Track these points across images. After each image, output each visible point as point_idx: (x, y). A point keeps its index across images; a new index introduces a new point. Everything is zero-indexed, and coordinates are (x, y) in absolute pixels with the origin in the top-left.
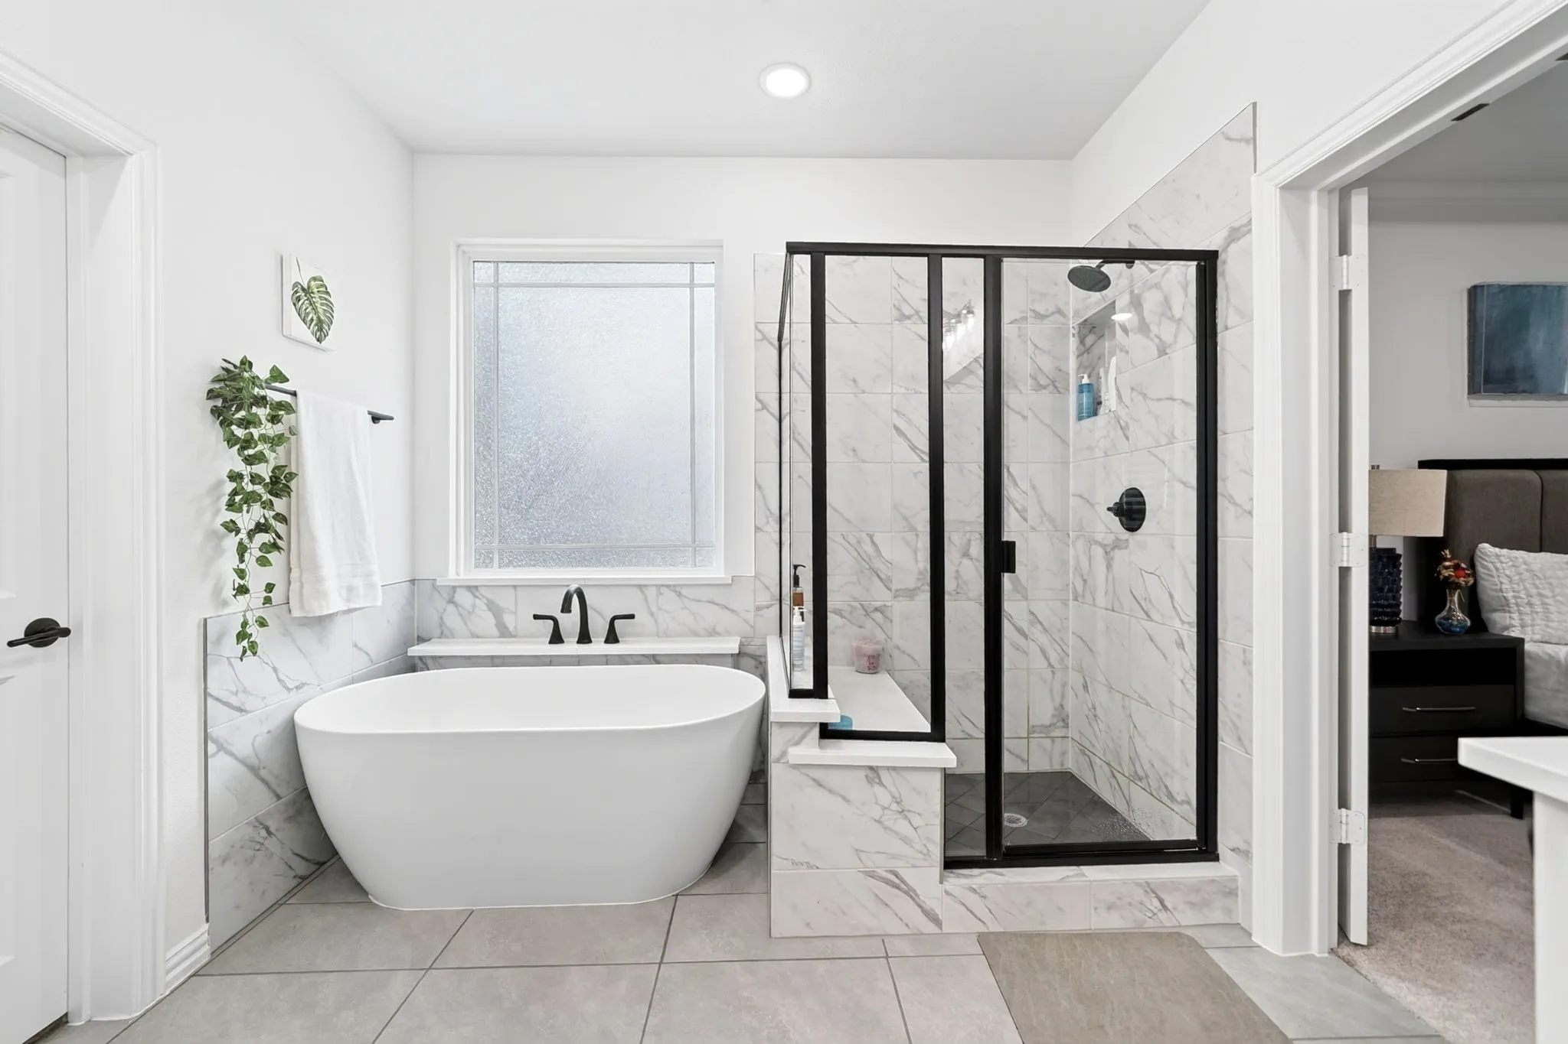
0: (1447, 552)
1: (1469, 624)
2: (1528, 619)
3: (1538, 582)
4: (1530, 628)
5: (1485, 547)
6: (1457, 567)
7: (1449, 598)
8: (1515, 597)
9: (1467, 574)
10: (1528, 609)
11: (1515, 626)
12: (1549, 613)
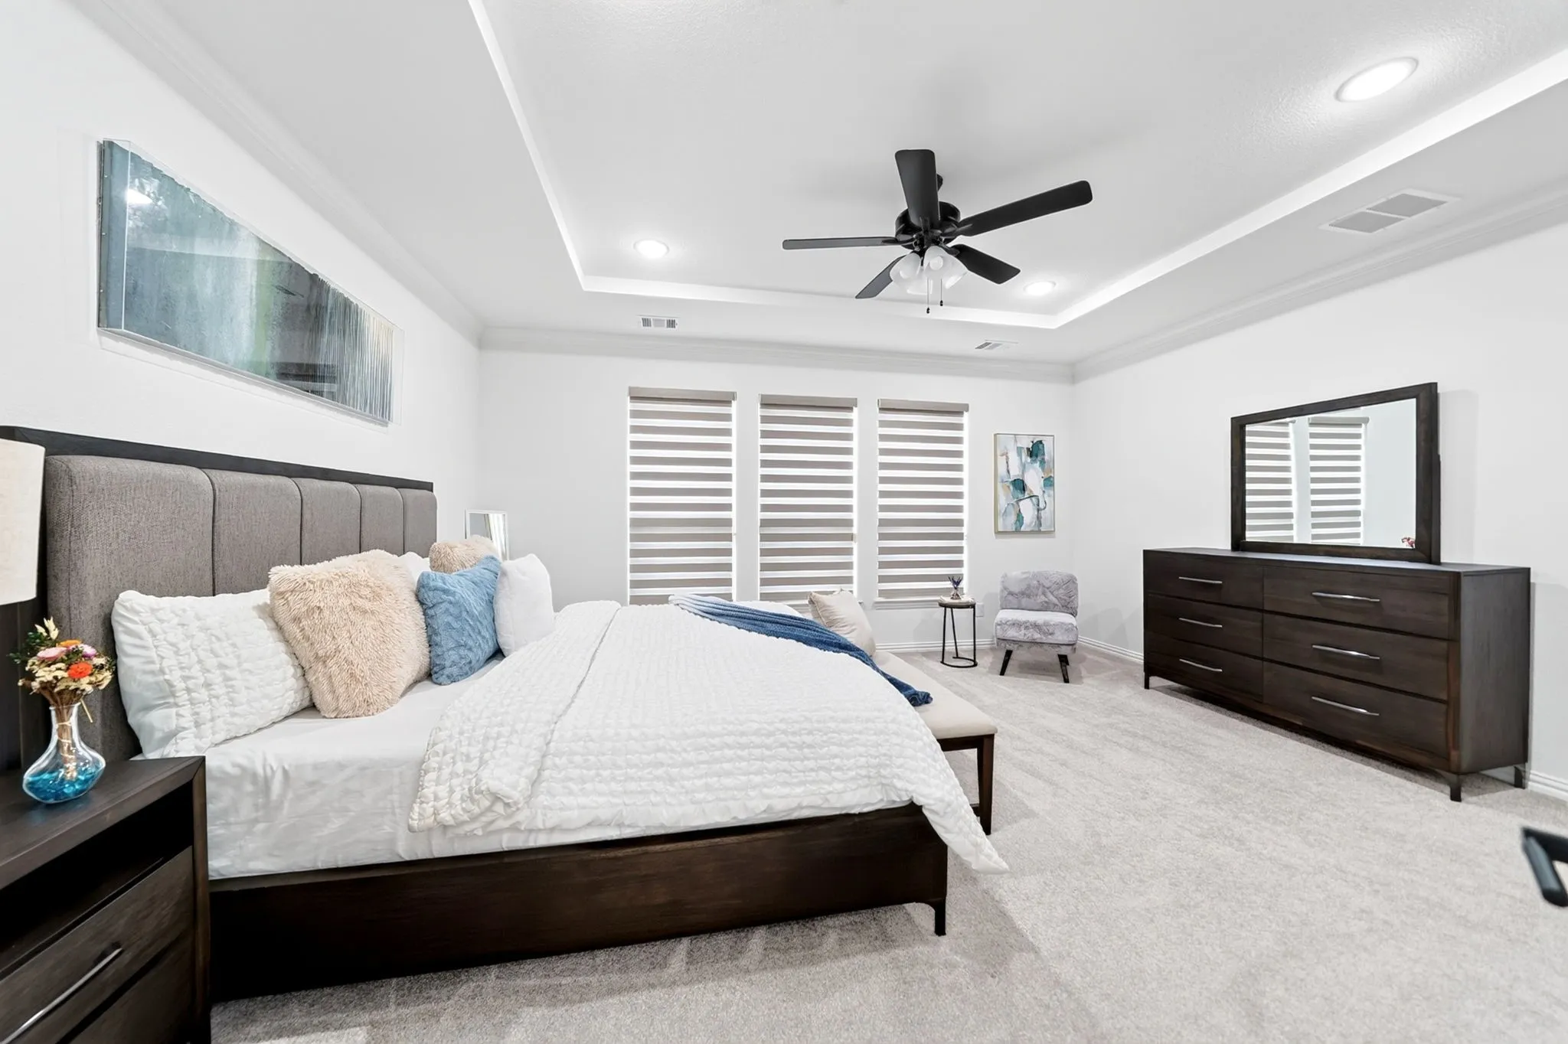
0: (50, 624)
1: (103, 764)
2: (205, 712)
3: (216, 646)
4: (209, 725)
5: (130, 598)
6: (72, 658)
7: (55, 726)
8: (185, 678)
9: (96, 667)
10: (203, 695)
11: (184, 729)
12: (234, 692)
